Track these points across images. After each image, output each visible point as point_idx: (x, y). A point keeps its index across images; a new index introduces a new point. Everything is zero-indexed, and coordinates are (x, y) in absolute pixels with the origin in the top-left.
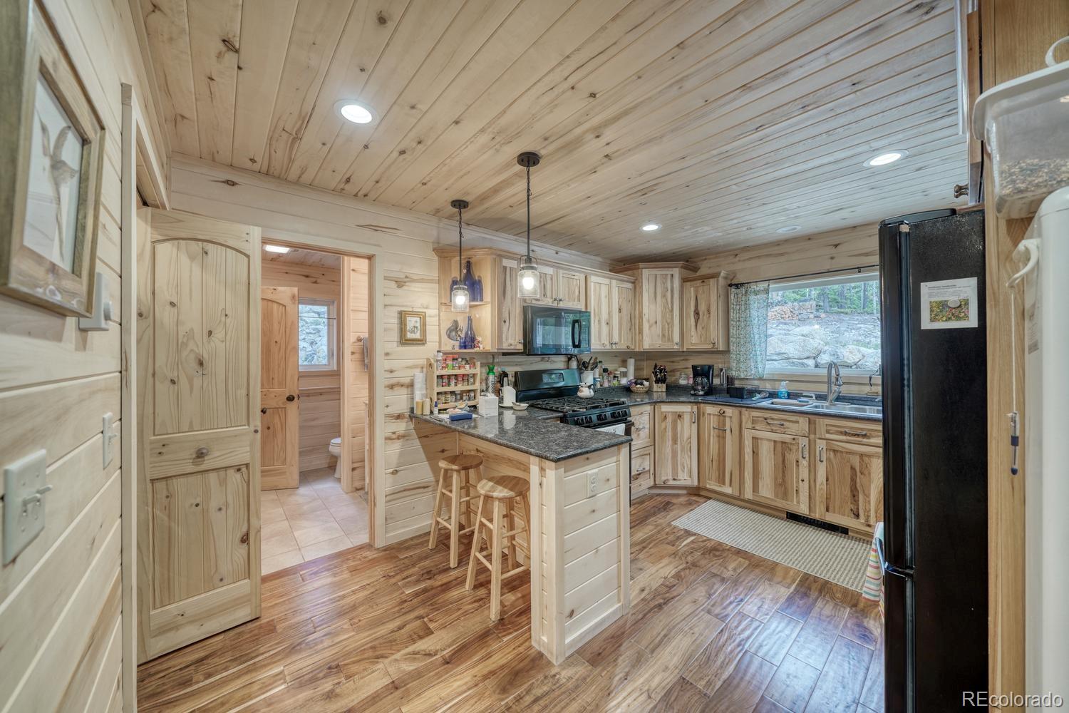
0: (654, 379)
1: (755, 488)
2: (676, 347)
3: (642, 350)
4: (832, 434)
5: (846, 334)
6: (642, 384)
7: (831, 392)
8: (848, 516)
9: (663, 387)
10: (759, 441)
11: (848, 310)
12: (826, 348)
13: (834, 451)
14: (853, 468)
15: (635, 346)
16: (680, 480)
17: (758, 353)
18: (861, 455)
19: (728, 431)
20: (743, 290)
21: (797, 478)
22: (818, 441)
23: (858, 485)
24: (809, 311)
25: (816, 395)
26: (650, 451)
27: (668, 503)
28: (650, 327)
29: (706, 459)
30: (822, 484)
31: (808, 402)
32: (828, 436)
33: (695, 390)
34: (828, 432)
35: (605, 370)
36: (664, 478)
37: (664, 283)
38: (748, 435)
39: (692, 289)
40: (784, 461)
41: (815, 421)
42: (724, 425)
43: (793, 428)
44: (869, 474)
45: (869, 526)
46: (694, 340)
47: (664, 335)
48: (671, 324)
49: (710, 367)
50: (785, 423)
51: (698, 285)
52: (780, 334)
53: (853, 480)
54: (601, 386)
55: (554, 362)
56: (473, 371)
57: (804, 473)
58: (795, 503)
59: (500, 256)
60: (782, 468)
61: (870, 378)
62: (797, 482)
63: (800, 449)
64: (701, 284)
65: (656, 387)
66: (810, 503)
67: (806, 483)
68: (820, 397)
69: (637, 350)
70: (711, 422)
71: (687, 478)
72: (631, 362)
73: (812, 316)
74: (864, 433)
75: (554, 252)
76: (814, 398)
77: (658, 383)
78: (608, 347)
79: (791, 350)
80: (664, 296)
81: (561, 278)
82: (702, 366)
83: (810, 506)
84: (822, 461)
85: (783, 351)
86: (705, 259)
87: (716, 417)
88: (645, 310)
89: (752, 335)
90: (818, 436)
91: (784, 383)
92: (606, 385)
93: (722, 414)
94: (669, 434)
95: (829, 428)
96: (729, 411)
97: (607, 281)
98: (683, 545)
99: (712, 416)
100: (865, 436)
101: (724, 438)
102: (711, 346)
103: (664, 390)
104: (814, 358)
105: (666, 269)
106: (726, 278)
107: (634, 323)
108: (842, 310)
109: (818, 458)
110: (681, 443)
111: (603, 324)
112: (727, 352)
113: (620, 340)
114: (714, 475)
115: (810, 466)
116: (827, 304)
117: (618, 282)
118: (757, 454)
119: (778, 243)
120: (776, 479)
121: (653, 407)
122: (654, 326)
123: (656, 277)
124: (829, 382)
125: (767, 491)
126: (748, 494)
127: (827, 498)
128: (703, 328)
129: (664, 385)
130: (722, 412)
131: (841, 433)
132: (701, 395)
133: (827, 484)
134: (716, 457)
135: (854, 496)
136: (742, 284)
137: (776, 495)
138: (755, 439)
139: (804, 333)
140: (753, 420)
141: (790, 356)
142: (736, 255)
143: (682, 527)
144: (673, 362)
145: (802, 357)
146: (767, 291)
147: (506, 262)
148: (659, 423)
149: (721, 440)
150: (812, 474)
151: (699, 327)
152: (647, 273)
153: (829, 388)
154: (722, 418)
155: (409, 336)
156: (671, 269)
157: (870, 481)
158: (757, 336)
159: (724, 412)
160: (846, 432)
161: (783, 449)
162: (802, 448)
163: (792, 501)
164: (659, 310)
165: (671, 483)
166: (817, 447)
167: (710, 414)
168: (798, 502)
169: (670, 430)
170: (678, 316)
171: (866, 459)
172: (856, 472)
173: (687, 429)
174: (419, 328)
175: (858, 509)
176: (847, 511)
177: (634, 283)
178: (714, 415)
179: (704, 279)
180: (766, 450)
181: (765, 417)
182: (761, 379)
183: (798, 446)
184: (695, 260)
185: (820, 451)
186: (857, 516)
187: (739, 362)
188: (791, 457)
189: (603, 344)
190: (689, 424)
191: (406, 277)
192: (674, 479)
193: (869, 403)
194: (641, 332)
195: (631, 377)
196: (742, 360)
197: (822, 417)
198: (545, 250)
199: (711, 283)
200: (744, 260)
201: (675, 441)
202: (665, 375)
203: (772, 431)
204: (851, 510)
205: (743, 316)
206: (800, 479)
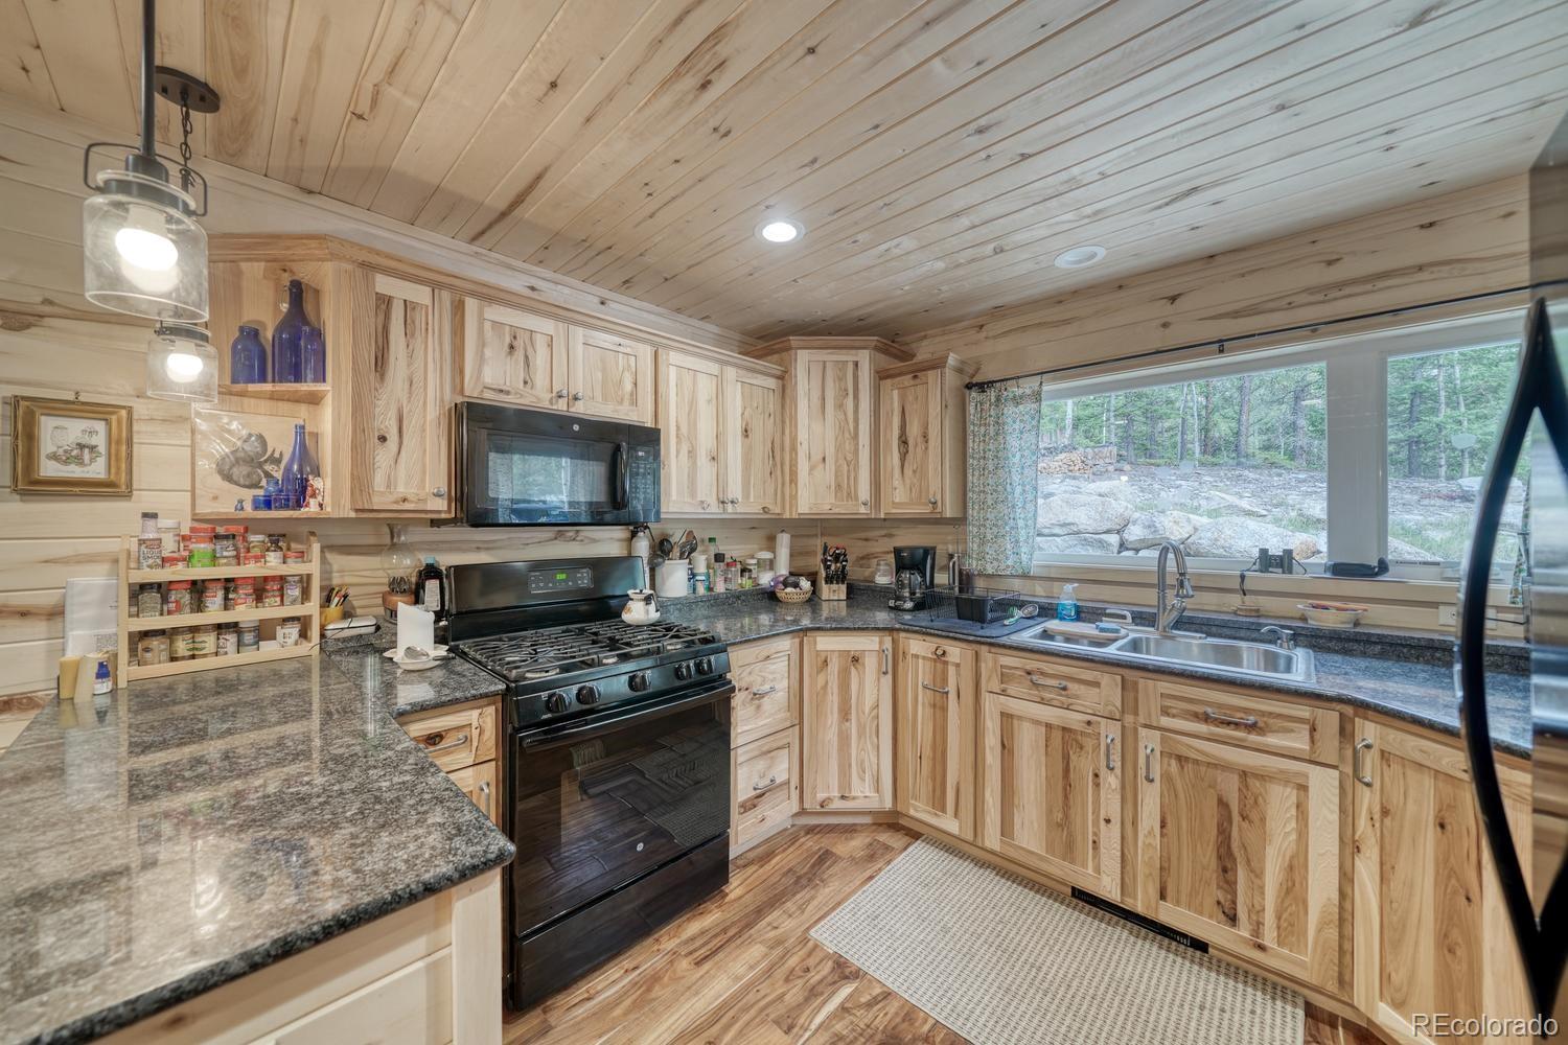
0: (824, 575)
1: (1006, 829)
2: (863, 510)
3: (795, 516)
4: (1174, 716)
5: (1163, 494)
6: (796, 585)
7: (1165, 609)
8: (1211, 917)
9: (841, 591)
10: (1015, 722)
11: (1161, 461)
12: (1137, 515)
13: (1179, 758)
14: (1222, 803)
15: (783, 507)
16: (854, 798)
17: (1021, 523)
18: (1244, 775)
19: (952, 696)
20: (992, 394)
21: (1096, 812)
22: (1143, 732)
23: (1235, 845)
24: (1107, 461)
25: (1132, 613)
26: (788, 740)
27: (824, 858)
28: (812, 469)
29: (908, 753)
30: (1151, 831)
31: (1117, 631)
32: (1165, 721)
33: (898, 598)
34: (1165, 712)
35: (719, 558)
36: (821, 796)
37: (840, 379)
38: (991, 706)
39: (896, 392)
40: (1066, 771)
41: (1136, 684)
42: (945, 681)
43: (1089, 698)
44: (1263, 820)
45: (1261, 948)
46: (900, 495)
47: (839, 486)
48: (853, 464)
49: (929, 552)
50: (1070, 685)
51: (906, 384)
52: (1065, 492)
53: (1224, 833)
54: (710, 589)
55: (594, 541)
56: (294, 568)
57: (1111, 805)
58: (1090, 871)
59: (366, 266)
60: (1064, 785)
61: (1243, 577)
62: (1096, 823)
63: (1103, 748)
64: (912, 382)
65: (827, 591)
66: (1122, 873)
67: (1116, 827)
68: (1141, 619)
69: (787, 515)
70: (918, 674)
71: (869, 794)
72: (784, 541)
73: (1111, 468)
74: (1251, 719)
75: (597, 300)
76: (1129, 620)
77: (832, 583)
78: (714, 510)
79: (1083, 518)
80: (840, 406)
81: (580, 348)
82: (912, 549)
83: (1122, 879)
84: (1152, 781)
85: (1070, 520)
86: (925, 337)
87: (928, 663)
88: (802, 435)
89: (1008, 487)
90: (1141, 720)
91: (1069, 587)
92: (720, 588)
93: (940, 657)
94: (833, 700)
95: (1168, 703)
96: (955, 651)
97: (714, 368)
98: (813, 1027)
99: (920, 661)
100: (1252, 727)
101: (944, 709)
102: (927, 509)
103: (843, 596)
104: (1118, 532)
105: (844, 351)
106: (960, 371)
107: (780, 460)
108: (1153, 461)
109: (1142, 772)
110: (858, 720)
111: (703, 460)
112: (961, 521)
113: (746, 495)
114: (924, 788)
115: (1123, 787)
116: (1132, 453)
117: (741, 372)
118: (1011, 752)
119: (1058, 299)
120: (1050, 811)
121: (797, 640)
122: (821, 466)
123: (824, 367)
124: (1162, 586)
125: (1030, 836)
126: (992, 839)
127: (1162, 868)
128: (914, 472)
129: (844, 587)
130: (939, 652)
131: (1196, 717)
132: (908, 610)
133: (1162, 835)
134: (927, 752)
135: (1226, 869)
136: (991, 383)
137: (1050, 848)
138: (1007, 717)
139: (1102, 491)
140: (1002, 674)
141: (1081, 527)
142: (981, 327)
143: (831, 948)
144: (866, 540)
145: (1100, 529)
146: (1037, 397)
147: (384, 284)
148: (810, 676)
149: (937, 711)
150: (1129, 806)
151: (908, 472)
152: (805, 361)
153: (1162, 598)
154: (939, 666)
155: (49, 469)
156: (853, 352)
157: (1264, 839)
158: (1018, 490)
159: (944, 653)
160: (1206, 714)
161: (1065, 743)
162: (1108, 746)
163: (1085, 865)
164: (830, 434)
165: (837, 805)
166: (1141, 745)
167: (916, 656)
168: (1097, 870)
169: (836, 690)
170: (867, 448)
171: (1255, 784)
172: (1230, 812)
173: (871, 688)
174: (102, 449)
175: (1234, 902)
176: (1209, 902)
177: (781, 378)
178: (924, 658)
179: (917, 372)
180: (1028, 741)
181: (1028, 667)
182: (1025, 576)
183: (1098, 739)
184: (908, 339)
185: (1148, 757)
186: (1232, 919)
187: (983, 542)
188: (1083, 765)
189: (702, 502)
190: (875, 677)
191: (47, 302)
192: (843, 797)
193: (1242, 633)
194: (794, 480)
195: (783, 570)
196: (989, 537)
197: (1150, 675)
198: (566, 291)
199: (930, 381)
200: (995, 337)
201: (845, 714)
202: (844, 567)
203: (1042, 701)
204: (1219, 903)
205: (991, 447)
206: (1102, 817)
